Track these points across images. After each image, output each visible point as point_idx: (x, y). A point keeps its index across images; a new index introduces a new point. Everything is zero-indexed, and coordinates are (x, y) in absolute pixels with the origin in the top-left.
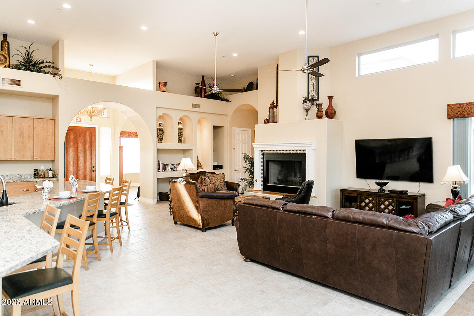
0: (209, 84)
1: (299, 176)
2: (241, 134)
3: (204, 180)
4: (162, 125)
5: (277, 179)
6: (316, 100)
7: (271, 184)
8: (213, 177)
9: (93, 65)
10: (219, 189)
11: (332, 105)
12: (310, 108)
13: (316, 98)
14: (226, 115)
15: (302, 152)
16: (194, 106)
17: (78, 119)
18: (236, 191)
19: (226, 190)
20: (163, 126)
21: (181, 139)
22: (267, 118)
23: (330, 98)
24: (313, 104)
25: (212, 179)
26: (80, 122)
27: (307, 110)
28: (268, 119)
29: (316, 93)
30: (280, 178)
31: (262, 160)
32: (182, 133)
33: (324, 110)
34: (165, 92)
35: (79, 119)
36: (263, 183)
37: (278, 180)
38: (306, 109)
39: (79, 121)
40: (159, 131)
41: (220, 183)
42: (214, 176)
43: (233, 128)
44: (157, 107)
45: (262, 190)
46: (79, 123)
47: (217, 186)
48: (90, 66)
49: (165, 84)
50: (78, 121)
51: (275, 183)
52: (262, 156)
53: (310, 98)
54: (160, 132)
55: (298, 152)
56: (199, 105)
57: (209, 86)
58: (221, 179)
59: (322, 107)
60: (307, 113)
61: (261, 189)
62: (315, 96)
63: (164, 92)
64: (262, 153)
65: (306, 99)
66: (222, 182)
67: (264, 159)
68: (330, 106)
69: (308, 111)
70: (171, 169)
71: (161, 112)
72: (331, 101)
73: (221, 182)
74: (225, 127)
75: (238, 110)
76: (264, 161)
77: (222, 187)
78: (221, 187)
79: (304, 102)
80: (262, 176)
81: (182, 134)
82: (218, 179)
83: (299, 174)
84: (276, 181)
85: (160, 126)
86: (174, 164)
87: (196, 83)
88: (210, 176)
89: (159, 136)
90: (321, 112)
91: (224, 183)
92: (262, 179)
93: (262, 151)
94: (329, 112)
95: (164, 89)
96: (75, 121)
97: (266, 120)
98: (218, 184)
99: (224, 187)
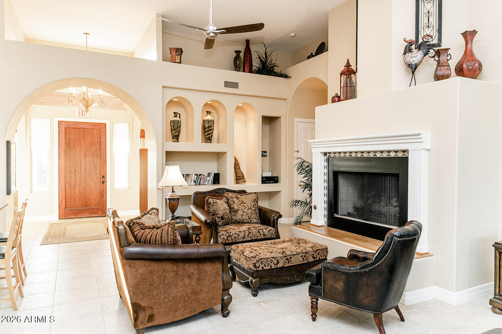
0: (259, 54)
1: (395, 204)
2: (309, 129)
3: (212, 204)
4: (178, 115)
5: (354, 207)
6: (434, 45)
7: (341, 215)
8: (235, 200)
9: (89, 34)
10: (245, 221)
11: (471, 51)
12: (421, 62)
13: (435, 41)
14: (285, 99)
15: (400, 155)
16: (228, 84)
17: (80, 111)
18: (274, 227)
19: (257, 223)
20: (180, 118)
21: (209, 137)
22: (337, 94)
23: (469, 36)
24: (426, 54)
25: (234, 202)
26: (84, 116)
27: (413, 68)
28: (339, 95)
29: (435, 31)
30: (358, 206)
31: (326, 171)
32: (212, 128)
33: (453, 63)
34: (179, 63)
35: (82, 111)
36: (326, 213)
37: (356, 209)
38: (409, 66)
39: (82, 114)
40: (172, 124)
41: (246, 210)
42: (237, 198)
43: (295, 118)
44: (163, 87)
45: (326, 225)
46: (84, 118)
47: (242, 216)
48: (85, 34)
49: (179, 51)
50: (80, 114)
51: (349, 214)
52: (326, 164)
53: (420, 41)
54: (174, 126)
55: (392, 155)
56: (237, 84)
57: (259, 56)
58: (249, 204)
59: (449, 58)
60: (413, 73)
61: (323, 224)
62: (433, 38)
63: (177, 63)
64: (325, 158)
65: (412, 45)
66: (251, 209)
67: (330, 169)
68: (468, 54)
69: (416, 68)
70: (195, 182)
71: (172, 95)
72: (469, 43)
73: (248, 209)
74: (282, 117)
75: (300, 90)
76: (330, 171)
77: (250, 218)
78: (248, 218)
79: (408, 50)
80: (326, 199)
81: (211, 130)
82: (244, 203)
83: (395, 199)
84: (351, 211)
85: (176, 116)
86: (200, 175)
87: (235, 51)
88: (232, 197)
89: (173, 132)
90: (446, 67)
91: (255, 210)
92: (326, 206)
93: (325, 154)
94: (465, 66)
95: (178, 58)
96: (77, 115)
97: (336, 98)
98: (244, 212)
99: (255, 218)
